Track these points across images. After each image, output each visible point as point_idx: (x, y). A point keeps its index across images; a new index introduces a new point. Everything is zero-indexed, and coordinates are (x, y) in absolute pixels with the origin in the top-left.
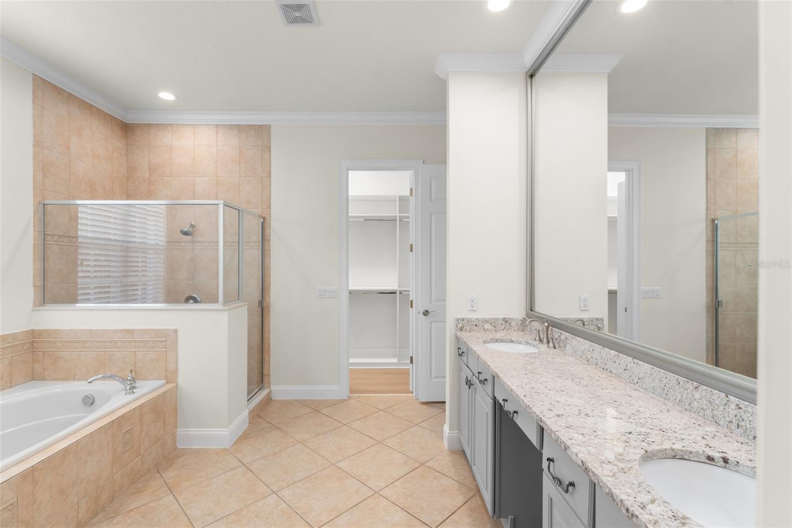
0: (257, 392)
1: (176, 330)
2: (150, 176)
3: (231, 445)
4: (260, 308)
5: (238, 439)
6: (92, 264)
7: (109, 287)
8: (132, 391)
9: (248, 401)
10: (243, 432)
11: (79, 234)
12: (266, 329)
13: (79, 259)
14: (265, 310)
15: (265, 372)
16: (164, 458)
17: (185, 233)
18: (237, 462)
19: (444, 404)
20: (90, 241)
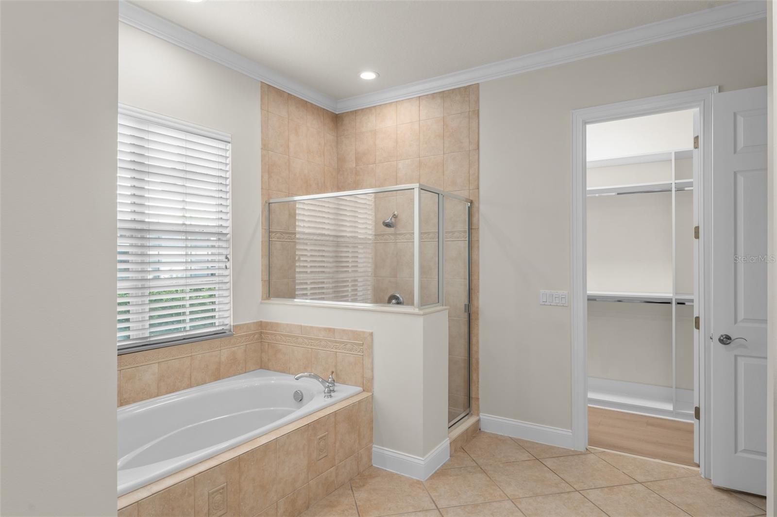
0: (463, 417)
1: (372, 333)
2: (356, 166)
3: (426, 479)
4: (466, 314)
5: (436, 473)
6: (309, 259)
7: (323, 283)
8: (329, 394)
9: (449, 428)
10: (442, 466)
11: (297, 230)
12: (474, 340)
13: (297, 255)
14: (473, 317)
15: (473, 395)
16: (358, 474)
17: (388, 225)
18: (431, 503)
19: (764, 501)
20: (305, 237)
